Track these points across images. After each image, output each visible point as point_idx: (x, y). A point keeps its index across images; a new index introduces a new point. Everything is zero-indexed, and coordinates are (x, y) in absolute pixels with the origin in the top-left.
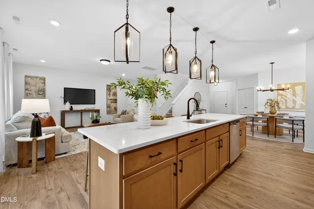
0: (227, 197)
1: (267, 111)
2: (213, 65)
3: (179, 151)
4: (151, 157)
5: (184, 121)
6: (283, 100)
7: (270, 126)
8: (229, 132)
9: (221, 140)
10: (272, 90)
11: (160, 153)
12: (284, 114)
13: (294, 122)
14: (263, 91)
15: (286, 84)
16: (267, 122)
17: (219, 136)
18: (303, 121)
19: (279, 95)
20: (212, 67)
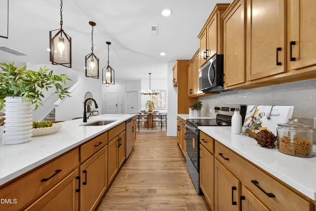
0: (127, 190)
1: (147, 110)
2: (109, 66)
3: (82, 161)
4: (44, 180)
5: (81, 125)
6: (155, 101)
7: (149, 121)
8: (125, 130)
9: (120, 139)
10: (150, 94)
11: (58, 171)
12: (156, 112)
13: (162, 117)
14: (145, 94)
15: (157, 90)
16: (148, 118)
17: (118, 136)
18: (166, 115)
19: (153, 97)
20: (108, 68)
